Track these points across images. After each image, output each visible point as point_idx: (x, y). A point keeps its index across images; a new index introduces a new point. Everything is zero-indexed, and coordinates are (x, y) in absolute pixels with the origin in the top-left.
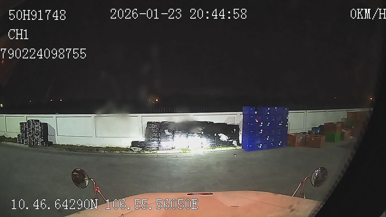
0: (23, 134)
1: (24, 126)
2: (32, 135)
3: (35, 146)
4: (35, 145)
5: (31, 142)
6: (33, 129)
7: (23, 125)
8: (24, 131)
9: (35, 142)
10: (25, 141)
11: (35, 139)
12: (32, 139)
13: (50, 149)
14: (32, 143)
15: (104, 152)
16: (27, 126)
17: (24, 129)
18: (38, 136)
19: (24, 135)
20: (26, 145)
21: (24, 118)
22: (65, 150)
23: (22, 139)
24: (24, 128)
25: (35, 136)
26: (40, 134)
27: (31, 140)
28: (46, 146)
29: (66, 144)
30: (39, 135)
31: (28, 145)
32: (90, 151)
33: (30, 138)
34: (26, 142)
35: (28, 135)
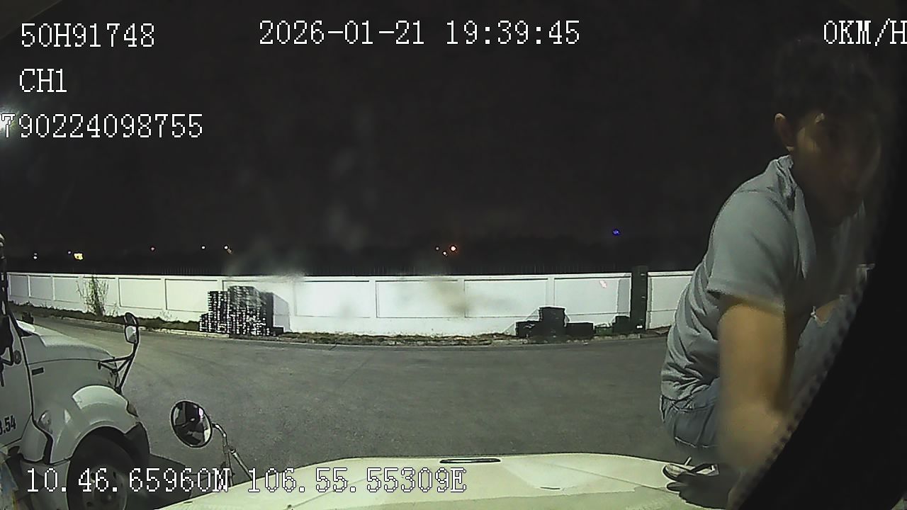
0: (217, 313)
1: (219, 298)
2: (238, 316)
3: (246, 336)
4: (244, 333)
5: (236, 329)
6: (243, 304)
7: (217, 296)
8: (219, 307)
9: (246, 328)
10: (219, 326)
11: (244, 323)
12: (238, 323)
13: (280, 341)
14: (238, 330)
15: (394, 343)
16: (227, 299)
17: (219, 305)
18: (254, 317)
19: (219, 315)
20: (223, 334)
21: (217, 283)
22: (313, 341)
23: (212, 324)
24: (220, 302)
25: (246, 317)
26: (258, 314)
27: (236, 324)
28: (271, 335)
29: (313, 332)
30: (256, 315)
31: (226, 333)
32: (367, 343)
33: (234, 320)
34: (221, 329)
35: (228, 315)
